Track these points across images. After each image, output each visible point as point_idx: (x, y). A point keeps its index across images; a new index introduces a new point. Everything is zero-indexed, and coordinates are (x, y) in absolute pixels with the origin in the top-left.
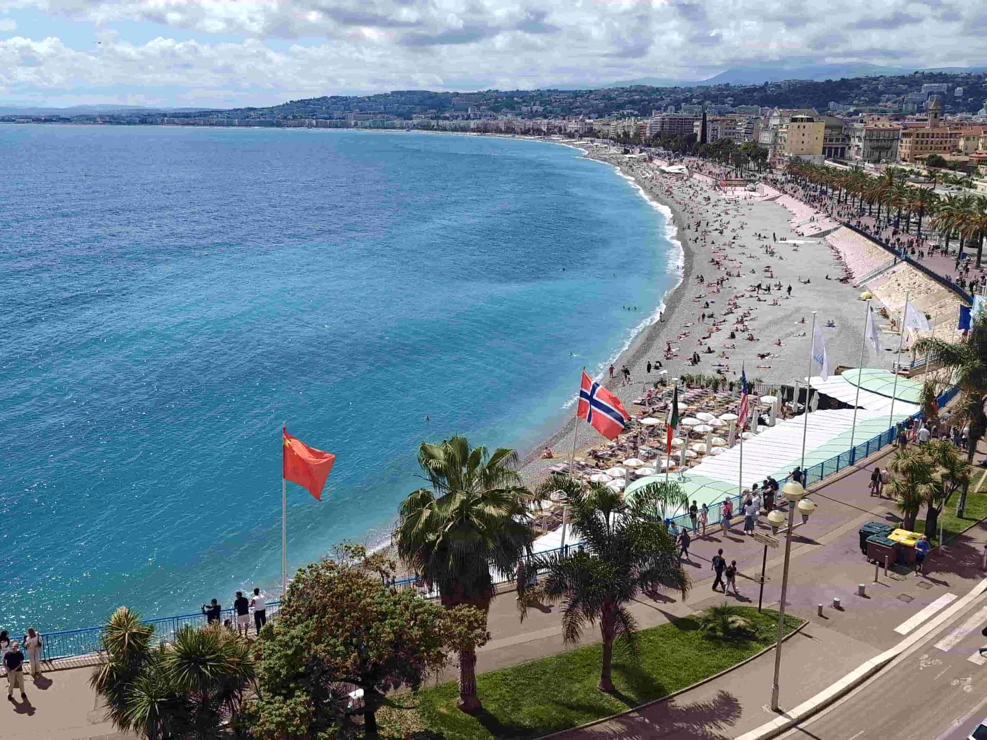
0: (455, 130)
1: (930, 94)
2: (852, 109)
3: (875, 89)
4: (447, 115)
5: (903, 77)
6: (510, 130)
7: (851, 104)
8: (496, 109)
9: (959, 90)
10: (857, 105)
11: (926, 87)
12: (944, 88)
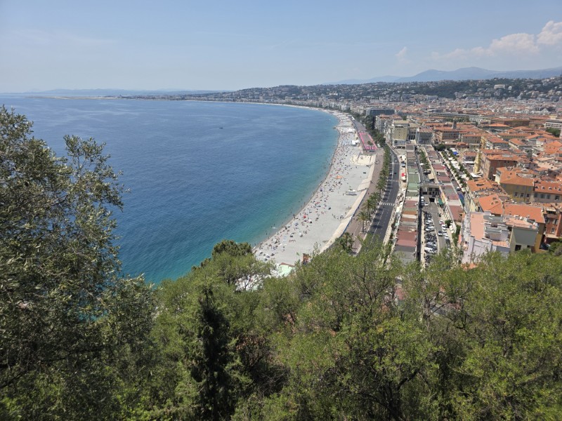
0: (300, 105)
1: (497, 89)
2: (464, 95)
4: (299, 97)
5: (488, 80)
6: (321, 106)
8: (319, 94)
9: (510, 87)
11: (496, 86)
12: (504, 86)
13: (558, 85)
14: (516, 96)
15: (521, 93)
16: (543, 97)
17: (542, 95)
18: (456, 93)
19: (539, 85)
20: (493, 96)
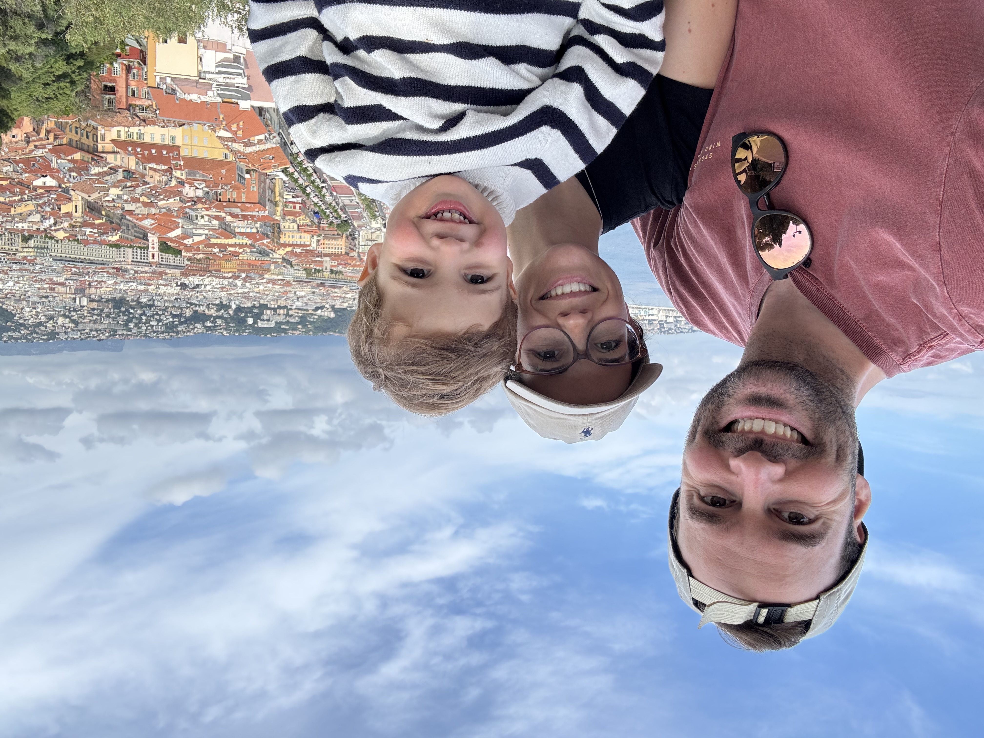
1: (268, 320)
2: (319, 311)
3: (305, 326)
7: (320, 316)
9: (250, 321)
10: (315, 315)
11: (272, 325)
12: (260, 324)
13: (181, 323)
14: (239, 309)
15: (231, 312)
16: (196, 305)
17: (200, 309)
18: (332, 315)
19: (208, 324)
20: (275, 309)
